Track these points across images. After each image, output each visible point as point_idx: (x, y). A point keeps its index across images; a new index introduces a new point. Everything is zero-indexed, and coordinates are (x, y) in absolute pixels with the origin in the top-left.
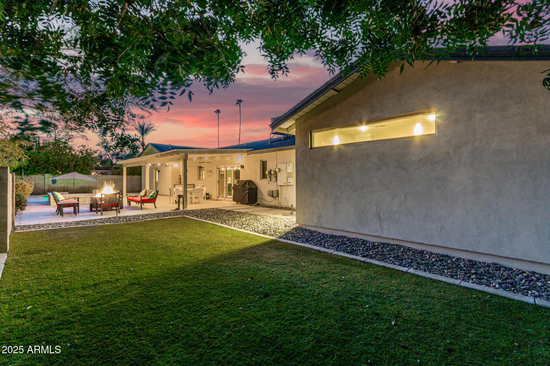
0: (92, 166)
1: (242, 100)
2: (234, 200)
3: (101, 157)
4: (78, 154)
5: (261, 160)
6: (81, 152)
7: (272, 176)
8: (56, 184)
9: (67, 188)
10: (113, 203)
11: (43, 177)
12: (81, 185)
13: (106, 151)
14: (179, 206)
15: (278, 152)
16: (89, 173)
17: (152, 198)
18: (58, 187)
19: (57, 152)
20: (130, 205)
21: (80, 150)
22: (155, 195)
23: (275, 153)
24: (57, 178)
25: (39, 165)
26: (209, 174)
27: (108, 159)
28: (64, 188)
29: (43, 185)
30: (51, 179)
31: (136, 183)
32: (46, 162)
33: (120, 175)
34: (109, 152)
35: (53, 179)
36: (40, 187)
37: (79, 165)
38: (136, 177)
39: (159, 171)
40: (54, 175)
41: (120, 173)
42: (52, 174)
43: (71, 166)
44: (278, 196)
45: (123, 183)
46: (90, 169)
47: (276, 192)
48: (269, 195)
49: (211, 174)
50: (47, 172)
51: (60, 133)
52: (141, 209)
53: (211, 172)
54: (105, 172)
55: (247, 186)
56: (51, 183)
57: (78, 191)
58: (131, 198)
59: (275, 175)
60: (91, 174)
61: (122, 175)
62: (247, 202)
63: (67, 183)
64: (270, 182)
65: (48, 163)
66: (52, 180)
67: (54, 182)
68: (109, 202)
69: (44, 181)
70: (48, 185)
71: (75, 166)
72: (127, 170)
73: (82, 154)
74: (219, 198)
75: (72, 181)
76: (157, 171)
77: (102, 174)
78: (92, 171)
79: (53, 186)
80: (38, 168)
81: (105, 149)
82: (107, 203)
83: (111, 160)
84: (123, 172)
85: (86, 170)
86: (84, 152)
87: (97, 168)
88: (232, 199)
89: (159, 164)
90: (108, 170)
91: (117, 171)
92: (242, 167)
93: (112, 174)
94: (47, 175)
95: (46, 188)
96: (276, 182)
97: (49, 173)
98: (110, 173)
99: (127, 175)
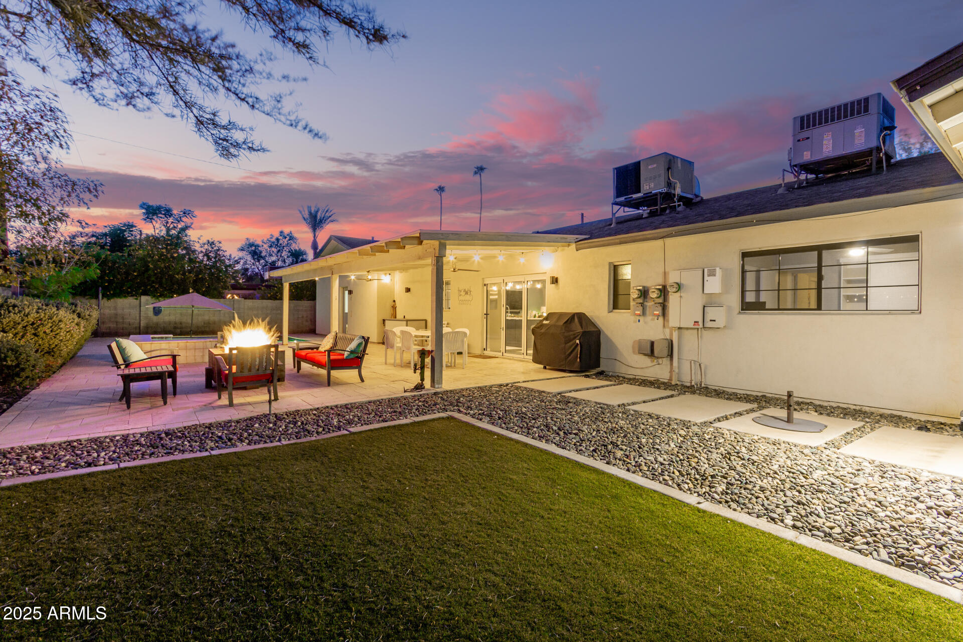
0: (225, 282)
1: (484, 166)
2: (536, 360)
3: (247, 270)
4: (201, 258)
5: (610, 263)
6: (207, 254)
7: (649, 304)
8: (160, 316)
9: (181, 323)
10: (261, 372)
11: (138, 301)
12: (206, 318)
13: (254, 259)
14: (422, 379)
15: (669, 241)
16: (221, 296)
17: (353, 356)
18: (164, 322)
19: (162, 254)
20: (299, 368)
21: (204, 251)
22: (362, 348)
23: (660, 242)
24: (163, 304)
25: (131, 280)
26: (461, 298)
27: (257, 273)
28: (175, 323)
29: (138, 318)
30: (151, 306)
31: (305, 316)
32: (143, 273)
33: (275, 299)
34: (259, 261)
35: (155, 305)
36: (132, 321)
37: (203, 279)
38: (305, 304)
39: (350, 292)
40: (158, 297)
41: (278, 297)
42: (154, 296)
43: (187, 281)
44: (671, 355)
45: (282, 314)
46: (222, 288)
47: (666, 344)
48: (641, 352)
49: (467, 297)
50: (145, 293)
51: (175, 225)
52: (329, 385)
53: (467, 293)
54: (250, 295)
55: (577, 328)
56: (151, 313)
57: (200, 330)
58: (303, 353)
59: (661, 300)
60: (224, 298)
61: (281, 299)
62: (576, 366)
63: (181, 314)
64: (642, 319)
65: (146, 275)
66: (154, 308)
67: (157, 311)
68: (250, 370)
69: (138, 310)
70: (147, 317)
71: (195, 282)
72: (290, 290)
73: (209, 259)
74: (487, 353)
75: (190, 311)
76: (347, 293)
77: (246, 297)
78: (227, 291)
79: (155, 319)
80: (129, 284)
81: (253, 256)
82: (246, 373)
83: (261, 275)
84: (282, 294)
85: (215, 289)
86: (212, 255)
87: (236, 287)
88: (531, 358)
89: (353, 278)
90: (255, 289)
91: (272, 290)
92: (555, 281)
93: (263, 298)
94: (144, 298)
95: (142, 325)
96: (661, 319)
97: (147, 294)
98: (258, 295)
99: (290, 299)
